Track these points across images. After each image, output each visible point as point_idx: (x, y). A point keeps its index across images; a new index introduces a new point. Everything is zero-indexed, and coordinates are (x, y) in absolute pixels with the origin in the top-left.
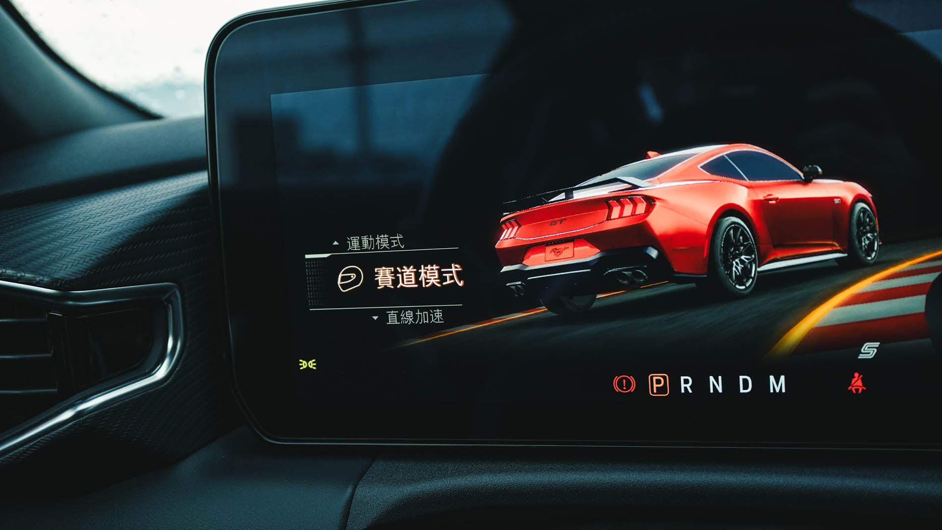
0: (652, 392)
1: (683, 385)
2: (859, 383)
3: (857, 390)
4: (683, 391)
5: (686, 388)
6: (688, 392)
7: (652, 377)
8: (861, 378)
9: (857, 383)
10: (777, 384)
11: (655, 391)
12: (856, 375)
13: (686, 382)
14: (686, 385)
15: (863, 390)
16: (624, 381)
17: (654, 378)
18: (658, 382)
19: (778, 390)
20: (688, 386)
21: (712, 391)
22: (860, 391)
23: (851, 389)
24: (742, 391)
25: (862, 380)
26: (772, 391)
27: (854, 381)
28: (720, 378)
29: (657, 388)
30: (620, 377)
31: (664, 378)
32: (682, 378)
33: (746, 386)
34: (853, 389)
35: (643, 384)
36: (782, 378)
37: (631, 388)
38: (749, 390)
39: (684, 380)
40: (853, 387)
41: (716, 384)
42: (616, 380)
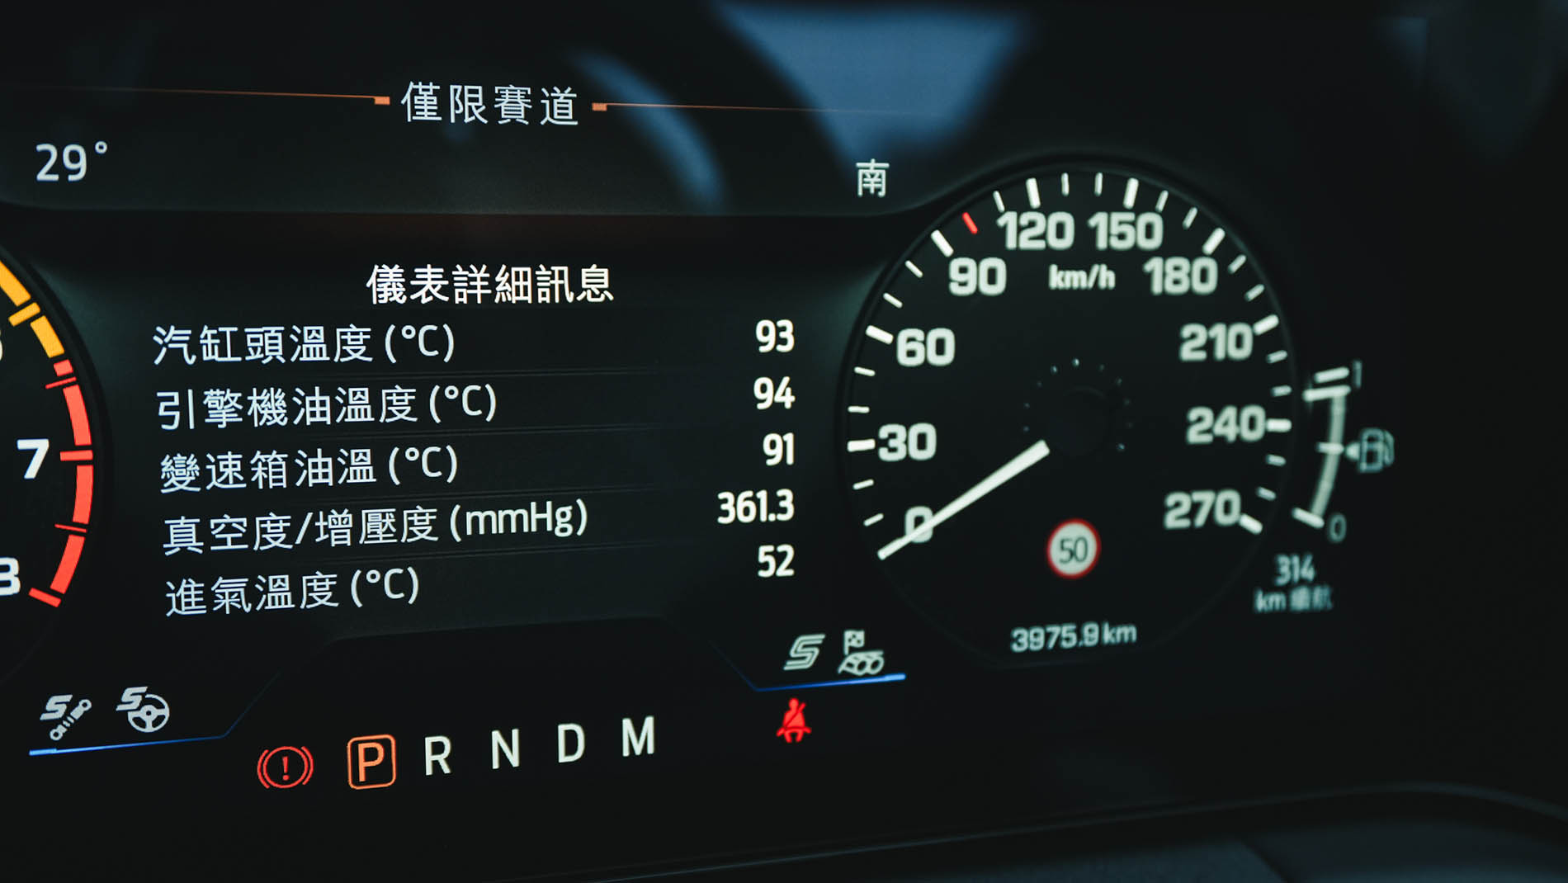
0: (356, 781)
1: (430, 758)
2: (799, 721)
3: (794, 735)
4: (429, 771)
5: (436, 764)
6: (442, 771)
7: (355, 746)
8: (803, 710)
9: (795, 719)
10: (638, 735)
11: (362, 778)
12: (794, 704)
13: (438, 748)
14: (436, 758)
15: (805, 734)
16: (285, 760)
17: (361, 747)
18: (371, 754)
19: (638, 751)
20: (441, 758)
21: (496, 765)
22: (799, 738)
23: (783, 736)
24: (563, 758)
25: (806, 714)
26: (626, 753)
27: (788, 716)
28: (515, 733)
29: (367, 769)
30: (275, 751)
31: (386, 744)
32: (429, 741)
33: (571, 748)
34: (787, 733)
35: (333, 764)
36: (649, 722)
37: (302, 778)
38: (579, 754)
39: (434, 744)
40: (786, 729)
41: (505, 748)
42: (264, 758)
